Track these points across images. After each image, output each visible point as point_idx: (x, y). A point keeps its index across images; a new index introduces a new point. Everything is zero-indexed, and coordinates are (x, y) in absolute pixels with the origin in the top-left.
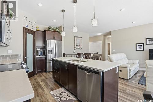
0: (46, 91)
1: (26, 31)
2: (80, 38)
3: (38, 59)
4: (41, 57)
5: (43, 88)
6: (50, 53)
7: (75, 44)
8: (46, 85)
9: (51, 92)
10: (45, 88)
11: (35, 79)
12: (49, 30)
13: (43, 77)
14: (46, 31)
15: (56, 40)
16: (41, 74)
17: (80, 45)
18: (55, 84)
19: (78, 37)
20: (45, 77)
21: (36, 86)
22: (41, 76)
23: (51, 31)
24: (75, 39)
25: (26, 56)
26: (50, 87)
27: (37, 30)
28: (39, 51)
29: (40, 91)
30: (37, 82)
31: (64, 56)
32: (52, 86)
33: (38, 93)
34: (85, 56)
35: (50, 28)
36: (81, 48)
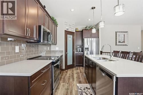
0: (75, 82)
1: (67, 33)
2: (124, 33)
3: (77, 55)
4: (79, 54)
5: (74, 79)
6: (87, 50)
7: (116, 40)
8: (77, 78)
9: (78, 85)
10: (75, 80)
11: (72, 71)
12: (85, 30)
13: (79, 71)
14: (83, 31)
15: (92, 38)
16: (79, 68)
17: (124, 42)
18: (85, 79)
19: (121, 32)
20: (80, 71)
21: (70, 76)
22: (77, 69)
23: (87, 30)
24: (116, 35)
25: (67, 52)
26: (79, 80)
27: (76, 31)
28: (78, 48)
29: (71, 80)
30: (72, 73)
31: (101, 54)
32: (81, 80)
33: (69, 81)
34: (122, 54)
35: (86, 27)
36: (126, 45)
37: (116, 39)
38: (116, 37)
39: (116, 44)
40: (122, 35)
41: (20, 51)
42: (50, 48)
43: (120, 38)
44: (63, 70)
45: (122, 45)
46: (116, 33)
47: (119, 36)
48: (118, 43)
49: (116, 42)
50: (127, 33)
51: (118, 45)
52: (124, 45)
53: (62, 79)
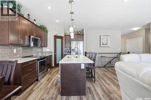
1: (56, 37)
2: (107, 37)
4: (67, 54)
17: (107, 44)
36: (108, 47)
37: (100, 41)
38: (100, 40)
39: (100, 46)
40: (105, 38)
41: (17, 52)
42: (42, 50)
43: (104, 41)
44: (52, 67)
45: (105, 47)
46: (100, 36)
47: (103, 39)
48: (102, 45)
49: (100, 45)
50: (109, 37)
51: (102, 47)
52: (107, 47)
53: (49, 73)
